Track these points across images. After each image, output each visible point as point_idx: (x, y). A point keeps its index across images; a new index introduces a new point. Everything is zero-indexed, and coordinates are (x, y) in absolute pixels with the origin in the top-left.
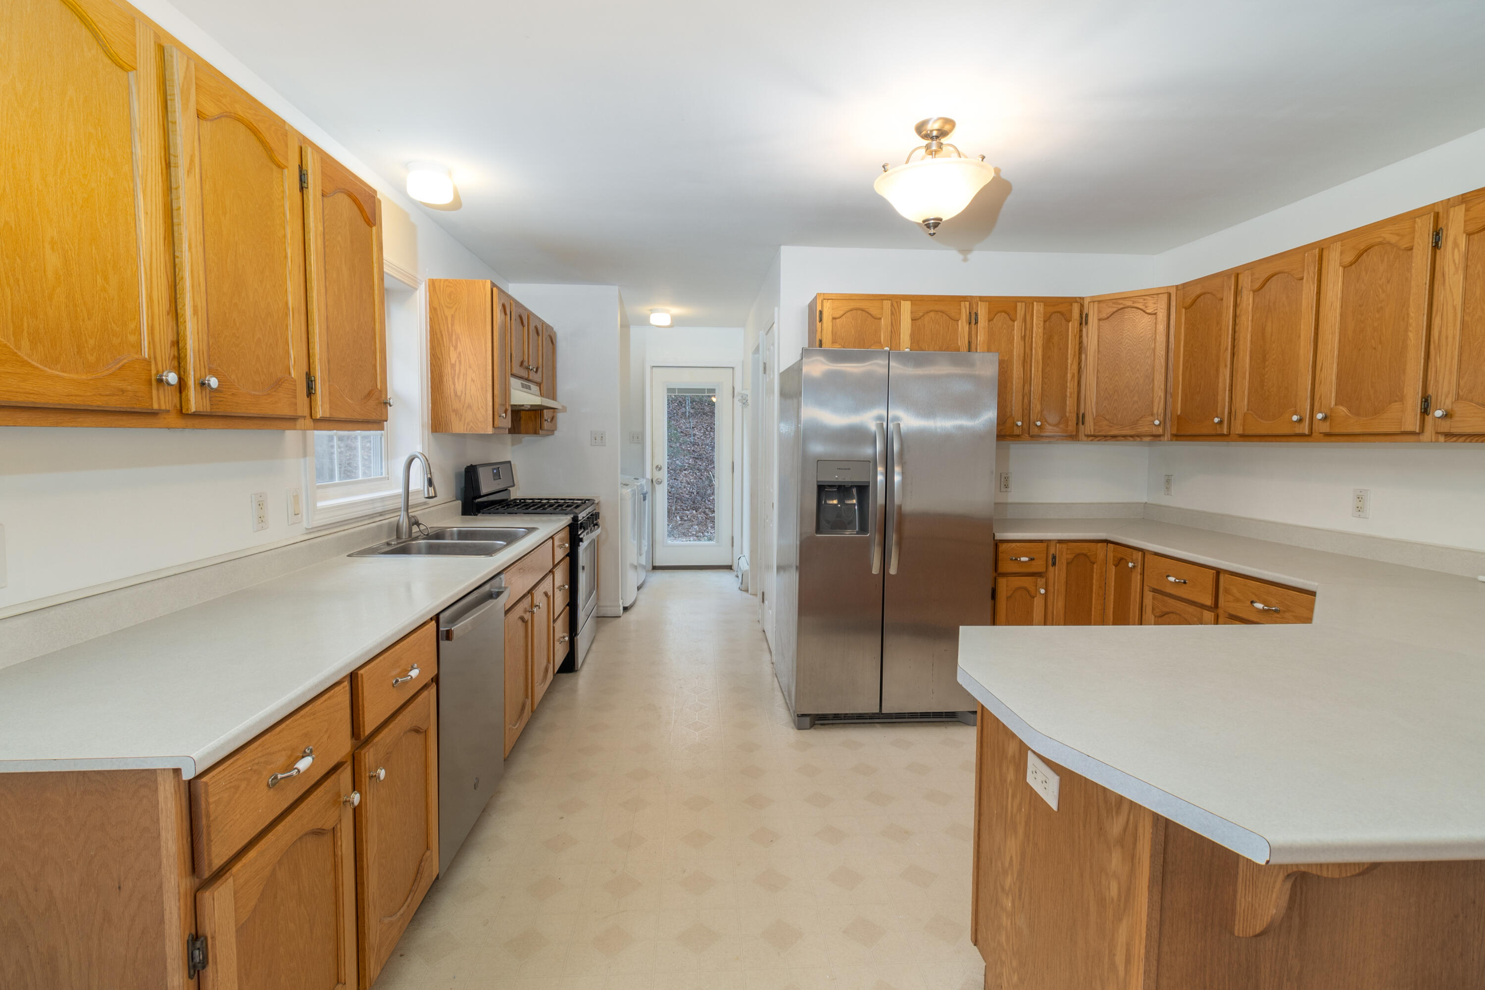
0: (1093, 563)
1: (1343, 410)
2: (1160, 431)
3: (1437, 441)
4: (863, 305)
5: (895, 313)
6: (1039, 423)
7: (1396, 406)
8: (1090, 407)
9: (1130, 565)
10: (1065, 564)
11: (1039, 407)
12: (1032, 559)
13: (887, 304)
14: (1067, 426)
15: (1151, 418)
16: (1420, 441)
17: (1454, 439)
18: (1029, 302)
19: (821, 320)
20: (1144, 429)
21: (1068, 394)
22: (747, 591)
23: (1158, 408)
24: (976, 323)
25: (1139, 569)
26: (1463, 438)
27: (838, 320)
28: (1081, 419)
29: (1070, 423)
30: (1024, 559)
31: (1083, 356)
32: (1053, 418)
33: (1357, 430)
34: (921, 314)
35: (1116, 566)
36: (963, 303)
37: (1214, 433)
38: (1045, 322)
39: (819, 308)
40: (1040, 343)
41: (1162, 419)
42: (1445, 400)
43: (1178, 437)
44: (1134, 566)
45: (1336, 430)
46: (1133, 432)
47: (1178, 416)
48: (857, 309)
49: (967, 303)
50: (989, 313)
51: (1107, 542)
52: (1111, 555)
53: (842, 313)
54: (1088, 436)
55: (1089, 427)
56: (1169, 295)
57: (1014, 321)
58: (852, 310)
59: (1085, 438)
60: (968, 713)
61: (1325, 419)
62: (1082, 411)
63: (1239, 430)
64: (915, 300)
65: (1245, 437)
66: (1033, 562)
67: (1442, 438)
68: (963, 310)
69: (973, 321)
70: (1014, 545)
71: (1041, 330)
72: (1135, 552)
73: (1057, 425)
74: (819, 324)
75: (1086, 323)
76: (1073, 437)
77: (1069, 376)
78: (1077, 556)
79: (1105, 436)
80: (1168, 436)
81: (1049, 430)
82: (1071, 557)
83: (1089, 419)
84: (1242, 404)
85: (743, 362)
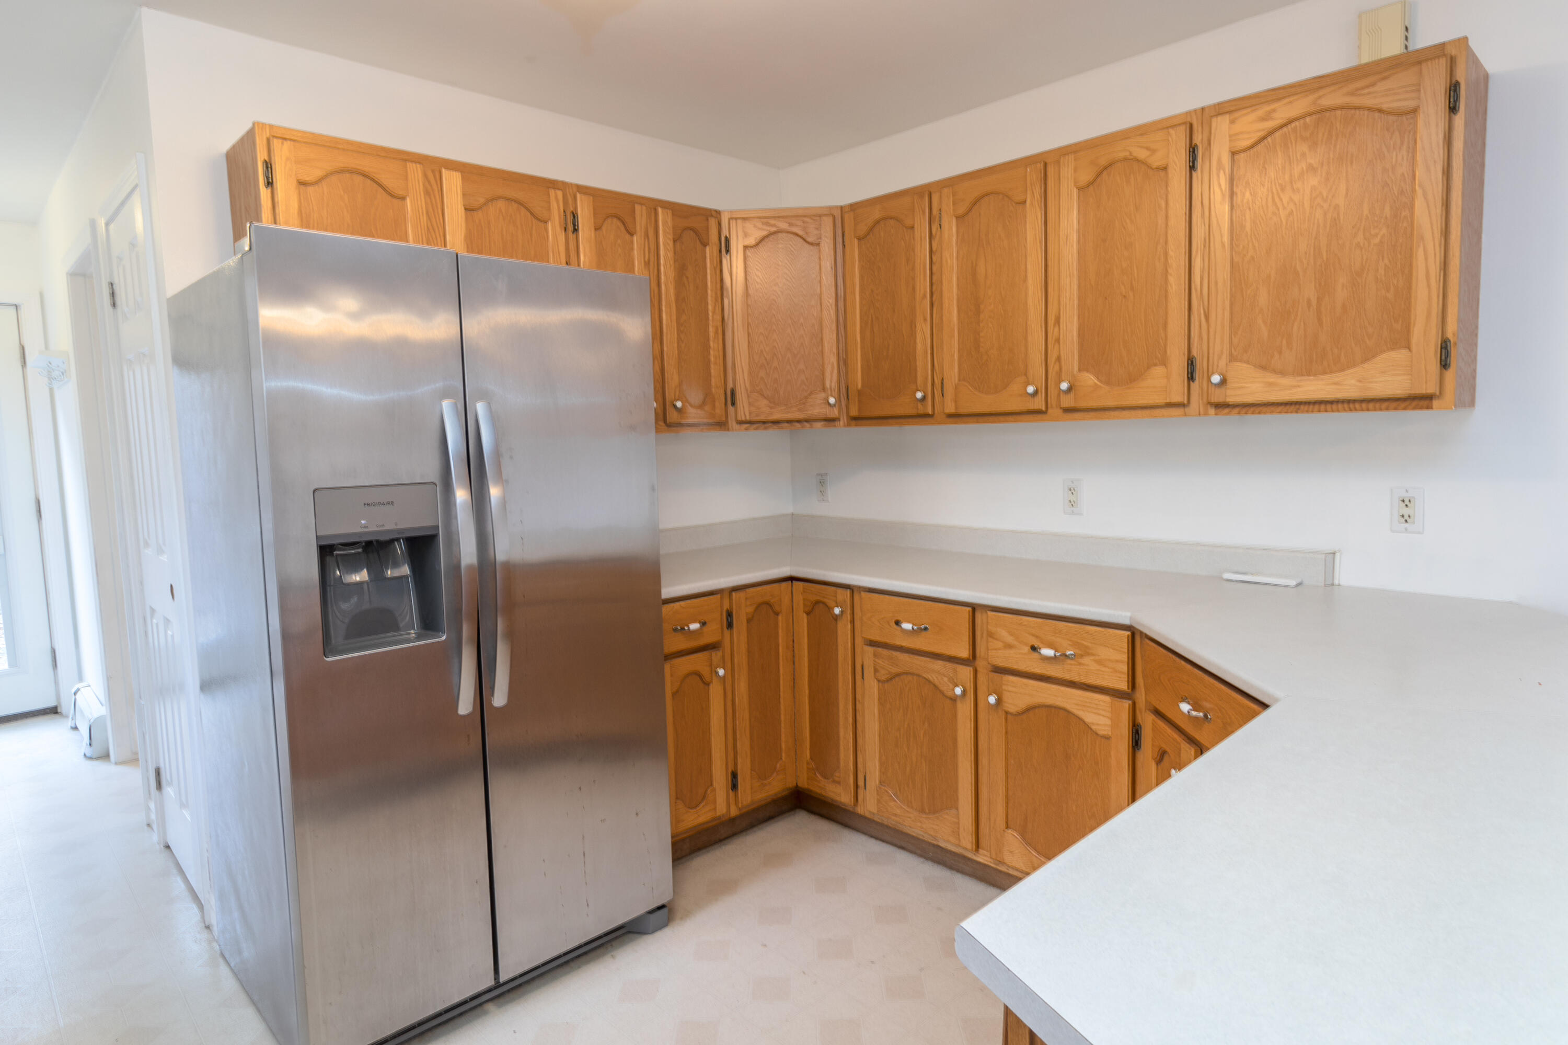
0: (777, 614)
1: (1089, 379)
2: (835, 413)
3: (1206, 414)
4: (366, 164)
5: (434, 191)
6: (679, 404)
7: (1159, 371)
8: (742, 381)
9: (837, 611)
10: (745, 621)
11: (676, 377)
12: (703, 624)
13: (415, 172)
14: (714, 407)
15: (823, 395)
16: (1185, 415)
17: (1227, 410)
18: (653, 205)
19: (270, 183)
20: (818, 410)
21: (712, 359)
22: (105, 757)
23: (831, 380)
24: (575, 230)
25: (848, 616)
26: (1236, 410)
27: (311, 189)
28: (732, 399)
29: (717, 404)
30: (694, 626)
31: (726, 301)
32: (695, 396)
33: (1111, 403)
34: (482, 200)
35: (808, 614)
36: (552, 192)
37: (913, 412)
38: (675, 241)
39: (261, 156)
40: (672, 274)
41: (836, 394)
42: (1218, 362)
43: (857, 420)
44: (842, 612)
45: (1083, 404)
46: (801, 416)
47: (860, 393)
48: (352, 171)
49: (560, 193)
50: (595, 214)
51: (792, 579)
52: (799, 599)
53: (318, 173)
54: (741, 423)
55: (744, 409)
56: (834, 217)
57: (632, 234)
58: (340, 171)
59: (737, 426)
60: (652, 916)
61: (1070, 389)
62: (730, 385)
63: (950, 408)
64: (470, 172)
65: (956, 417)
66: (705, 629)
67: (1212, 411)
68: (554, 205)
69: (570, 228)
70: (676, 605)
71: (671, 255)
72: (840, 591)
73: (701, 407)
74: (264, 193)
75: (728, 251)
76: (721, 425)
77: (711, 329)
78: (759, 606)
79: (764, 422)
80: (843, 420)
81: (693, 415)
82: (750, 610)
83: (741, 397)
84: (952, 373)
85: (41, 295)
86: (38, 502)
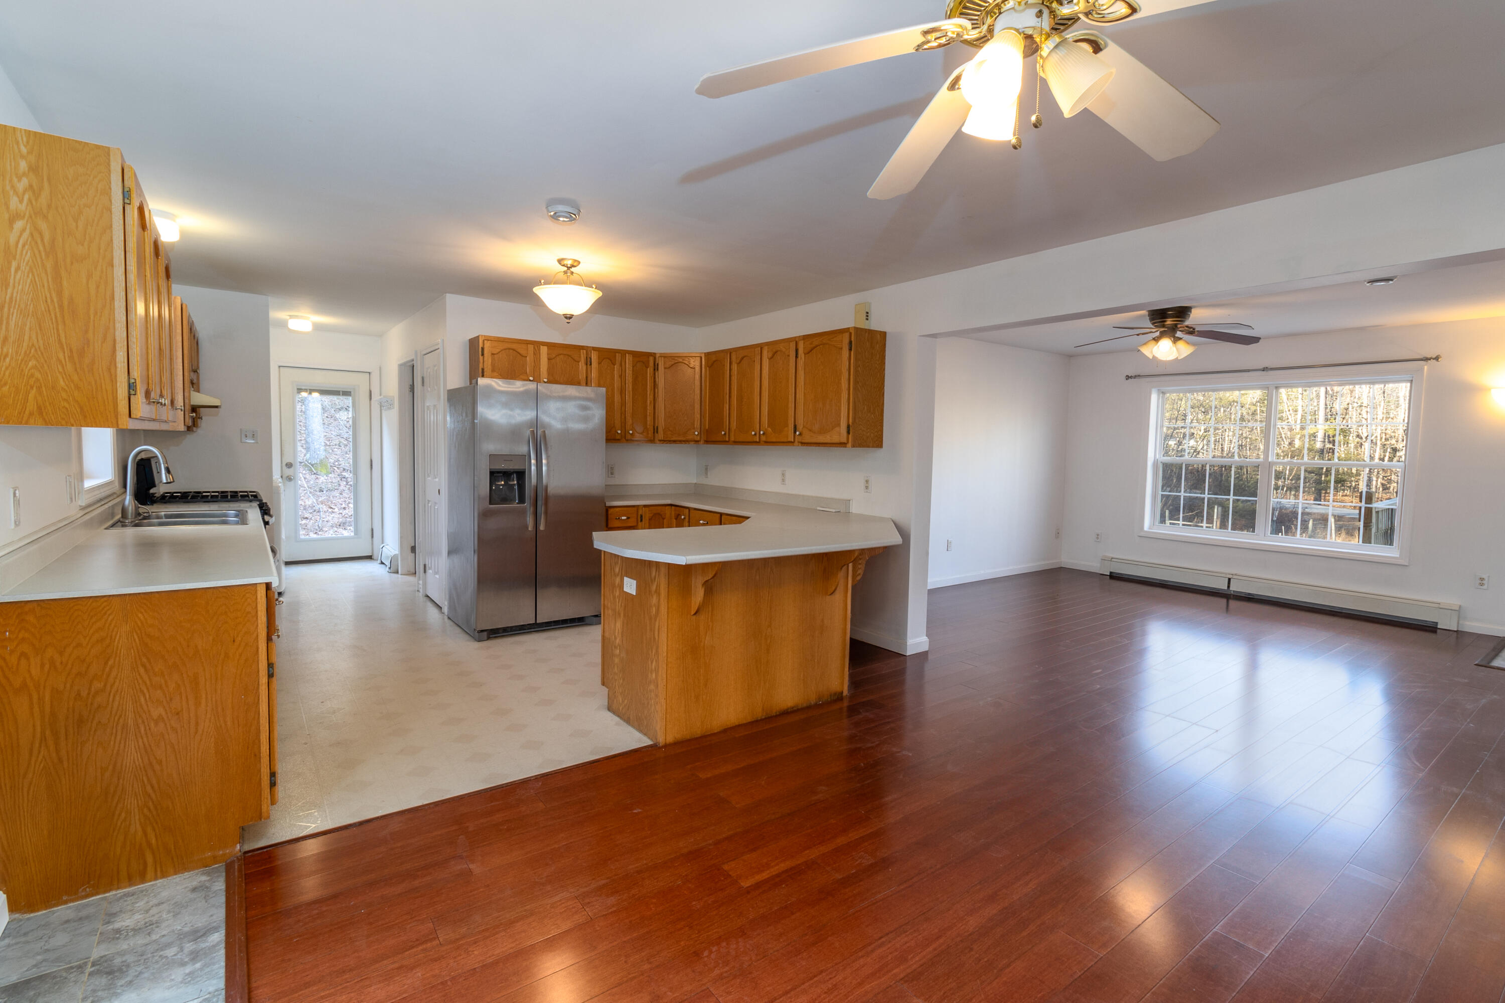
0: (664, 519)
1: (770, 429)
2: (698, 438)
3: (799, 446)
4: (514, 346)
5: (537, 354)
6: (631, 432)
7: (786, 429)
8: (661, 423)
9: (683, 517)
10: (648, 519)
11: (631, 421)
12: (628, 518)
13: (531, 347)
14: (648, 434)
15: (693, 431)
16: (794, 446)
17: (804, 445)
18: (624, 353)
19: (483, 355)
20: (690, 437)
21: (648, 414)
22: (397, 572)
23: (697, 424)
24: (591, 364)
25: (687, 519)
26: (807, 445)
27: (495, 356)
28: (656, 430)
29: (649, 432)
30: (624, 518)
31: (656, 390)
32: (639, 429)
33: (774, 440)
34: (554, 356)
35: (676, 519)
36: (582, 351)
37: (722, 440)
38: (633, 367)
39: (481, 345)
40: (631, 380)
41: (699, 431)
42: (801, 427)
43: (707, 442)
44: (684, 518)
45: (769, 440)
46: (684, 439)
47: (707, 431)
48: (509, 349)
49: (585, 351)
50: (599, 358)
51: (671, 505)
52: (673, 513)
53: (498, 350)
54: (660, 441)
55: (661, 435)
56: (701, 358)
57: (614, 365)
58: (505, 349)
59: (658, 442)
60: (594, 618)
61: (764, 434)
62: (656, 426)
63: (732, 439)
64: (551, 346)
65: (736, 443)
66: (629, 520)
68: (582, 355)
69: (589, 363)
70: (617, 509)
71: (631, 372)
72: (685, 510)
73: (641, 433)
74: (481, 357)
75: (658, 370)
76: (652, 441)
77: (648, 402)
78: (655, 514)
79: (670, 441)
80: (702, 442)
81: (638, 436)
82: (651, 515)
83: (660, 430)
84: (734, 425)
85: (380, 368)
86: (371, 461)
